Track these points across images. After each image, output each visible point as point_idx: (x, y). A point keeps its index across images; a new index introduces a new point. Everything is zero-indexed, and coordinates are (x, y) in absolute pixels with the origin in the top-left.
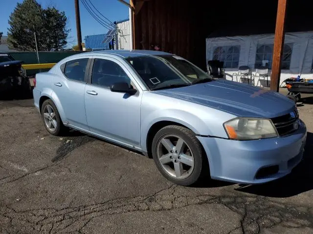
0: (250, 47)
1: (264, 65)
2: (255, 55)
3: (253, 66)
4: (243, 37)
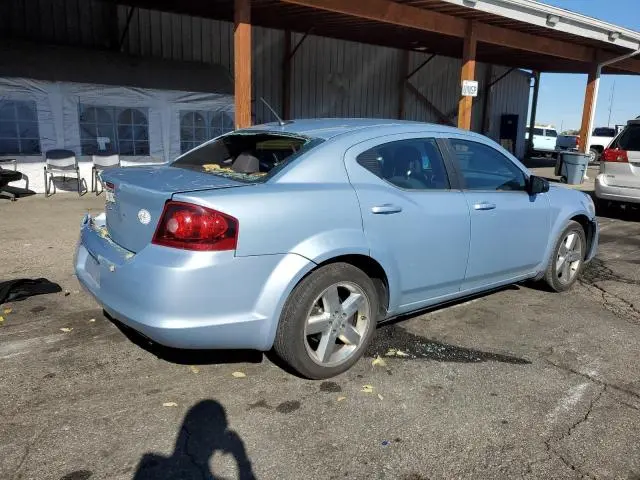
0: (64, 108)
1: (103, 147)
2: (76, 126)
3: (79, 150)
4: (40, 82)
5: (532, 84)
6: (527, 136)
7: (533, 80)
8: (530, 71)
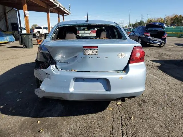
5: (17, 13)
6: (20, 30)
7: (17, 12)
8: (16, 9)
